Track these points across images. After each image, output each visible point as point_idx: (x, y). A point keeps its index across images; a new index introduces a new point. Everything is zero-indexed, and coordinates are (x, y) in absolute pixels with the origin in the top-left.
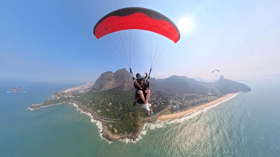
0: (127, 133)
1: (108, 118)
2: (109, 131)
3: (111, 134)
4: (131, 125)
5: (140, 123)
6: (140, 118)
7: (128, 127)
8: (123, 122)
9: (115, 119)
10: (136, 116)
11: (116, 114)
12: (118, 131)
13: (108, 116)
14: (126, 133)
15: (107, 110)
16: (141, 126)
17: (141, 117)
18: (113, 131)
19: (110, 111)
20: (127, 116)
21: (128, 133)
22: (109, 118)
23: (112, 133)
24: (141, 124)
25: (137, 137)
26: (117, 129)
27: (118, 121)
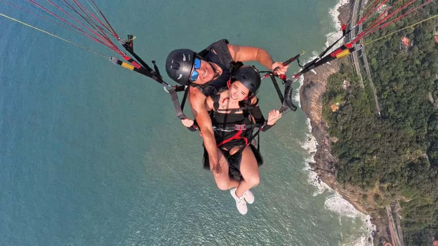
0: (333, 143)
1: (369, 61)
2: (324, 84)
3: (319, 94)
4: (368, 158)
5: (377, 197)
6: (398, 198)
7: (356, 145)
8: (374, 125)
9: (375, 91)
10: (410, 178)
11: (399, 87)
12: (337, 113)
13: (377, 57)
14: (335, 140)
15: (405, 40)
16: (365, 196)
17: (402, 203)
18: (330, 95)
19: (404, 53)
20: (403, 139)
21: (335, 148)
22: (372, 67)
23: (324, 95)
24: (371, 199)
25: (321, 177)
26: (341, 108)
27: (372, 103)
